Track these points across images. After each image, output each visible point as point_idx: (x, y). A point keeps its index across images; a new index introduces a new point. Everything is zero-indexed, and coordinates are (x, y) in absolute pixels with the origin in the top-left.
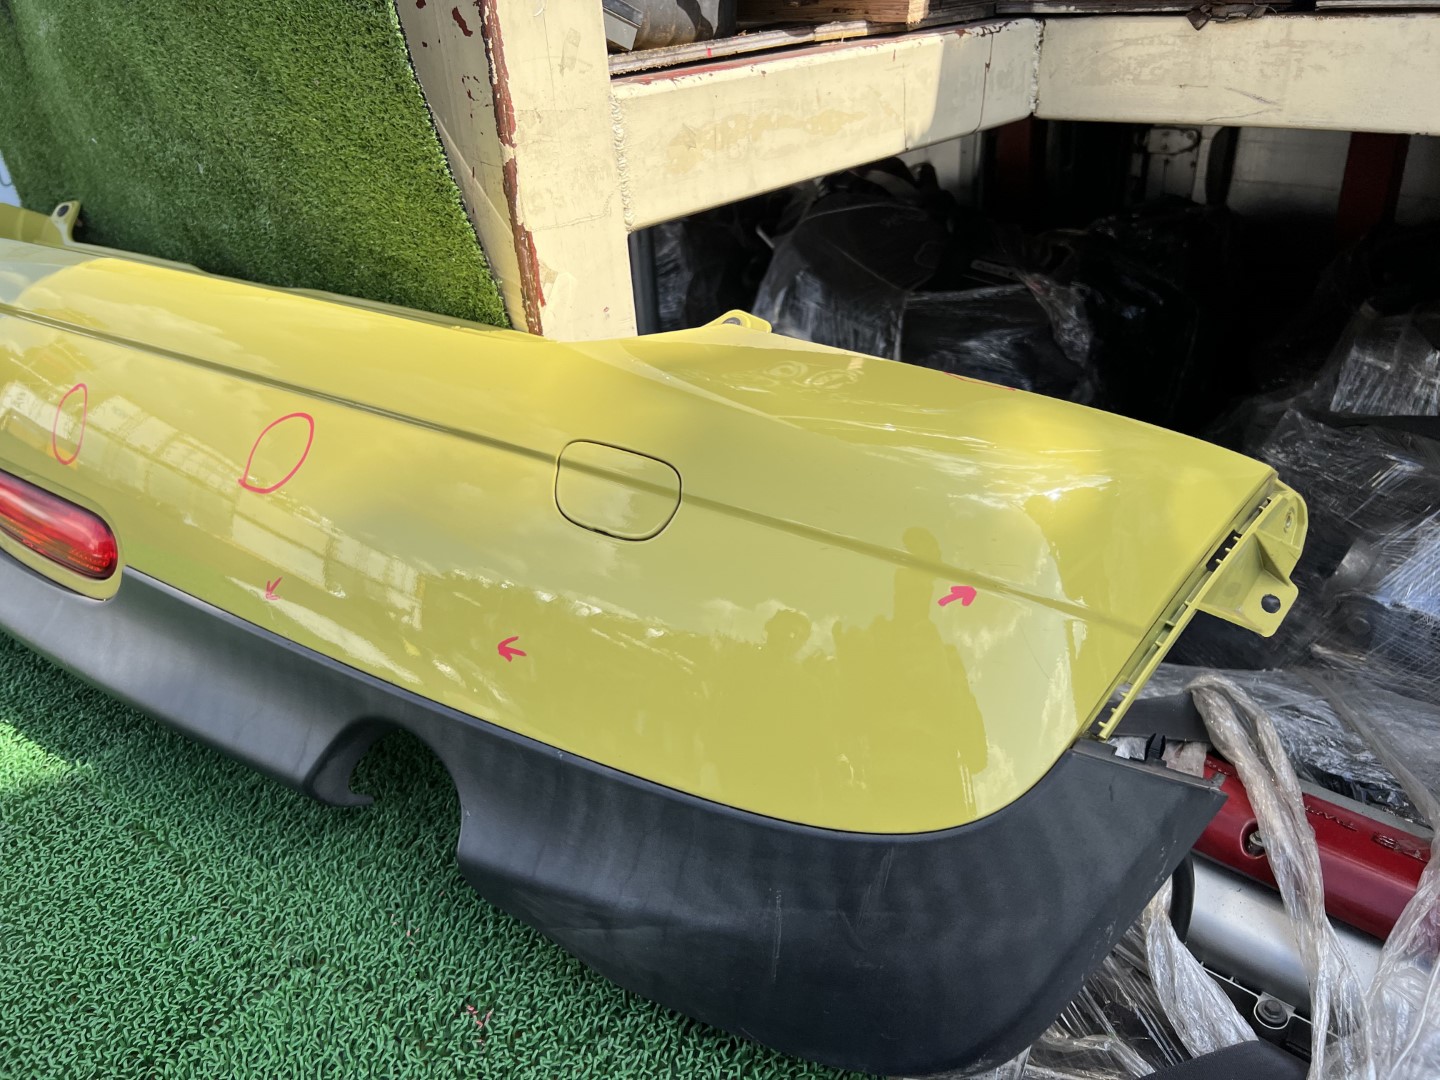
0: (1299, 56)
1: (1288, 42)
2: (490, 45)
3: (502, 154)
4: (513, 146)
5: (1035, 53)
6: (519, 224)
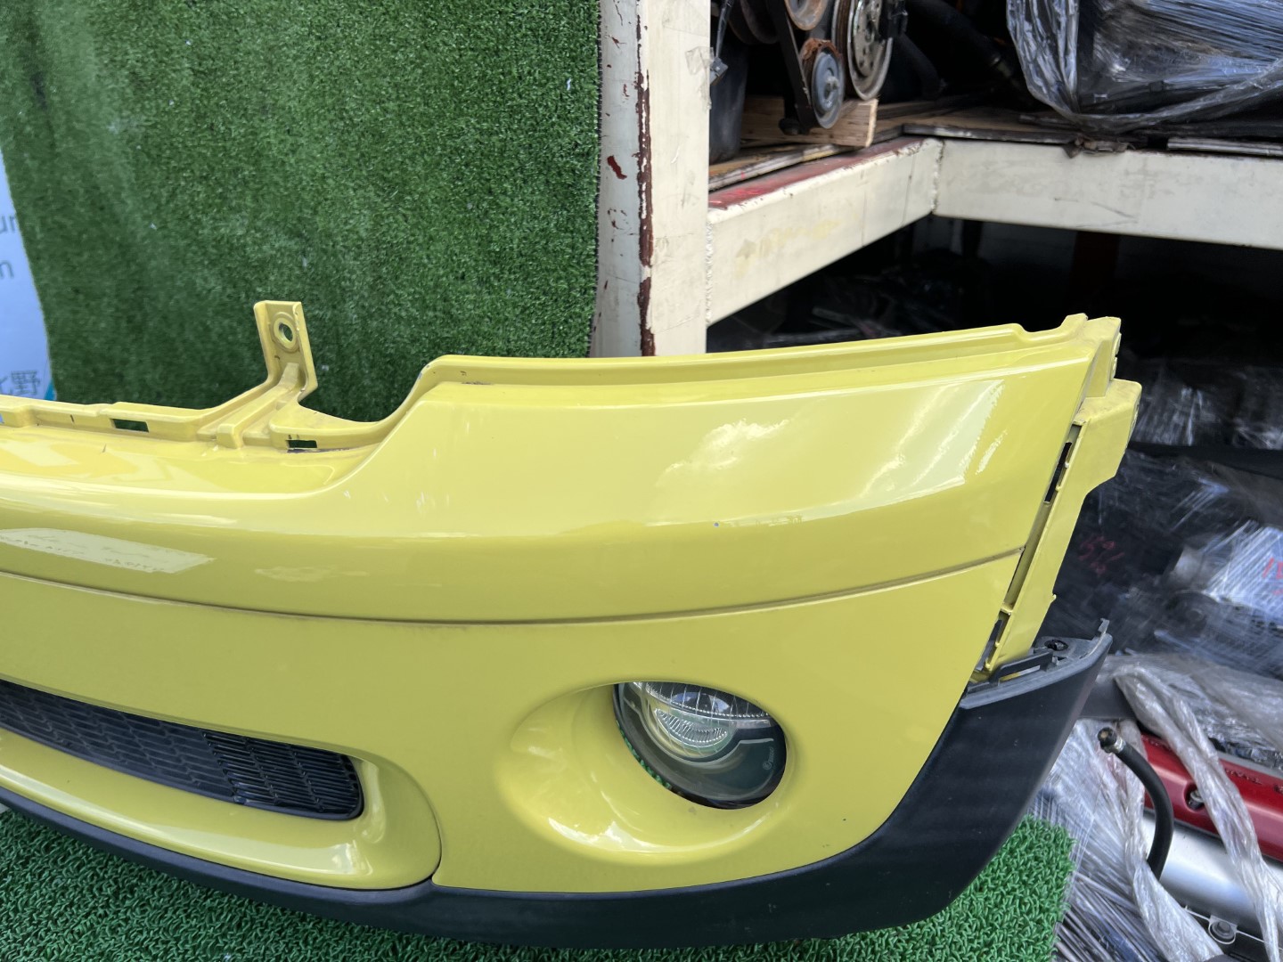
0: (1152, 182)
1: (1144, 172)
2: (644, 188)
3: (640, 273)
4: (650, 266)
5: (936, 166)
6: (647, 328)
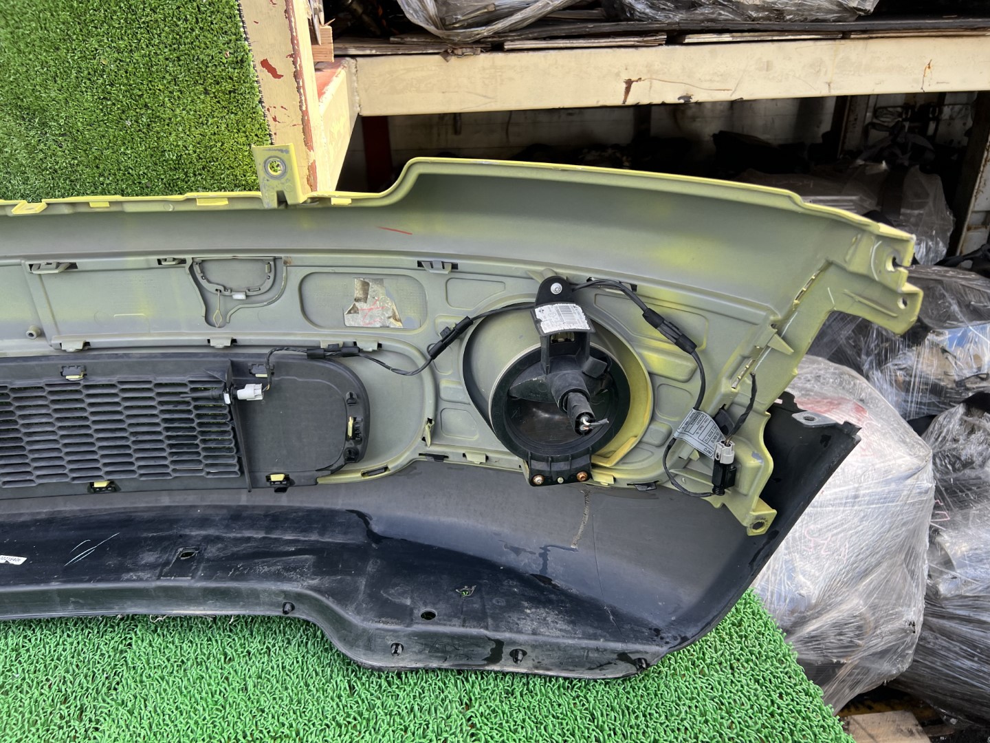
0: (500, 73)
1: (494, 66)
3: (310, 158)
4: (312, 151)
5: (354, 78)
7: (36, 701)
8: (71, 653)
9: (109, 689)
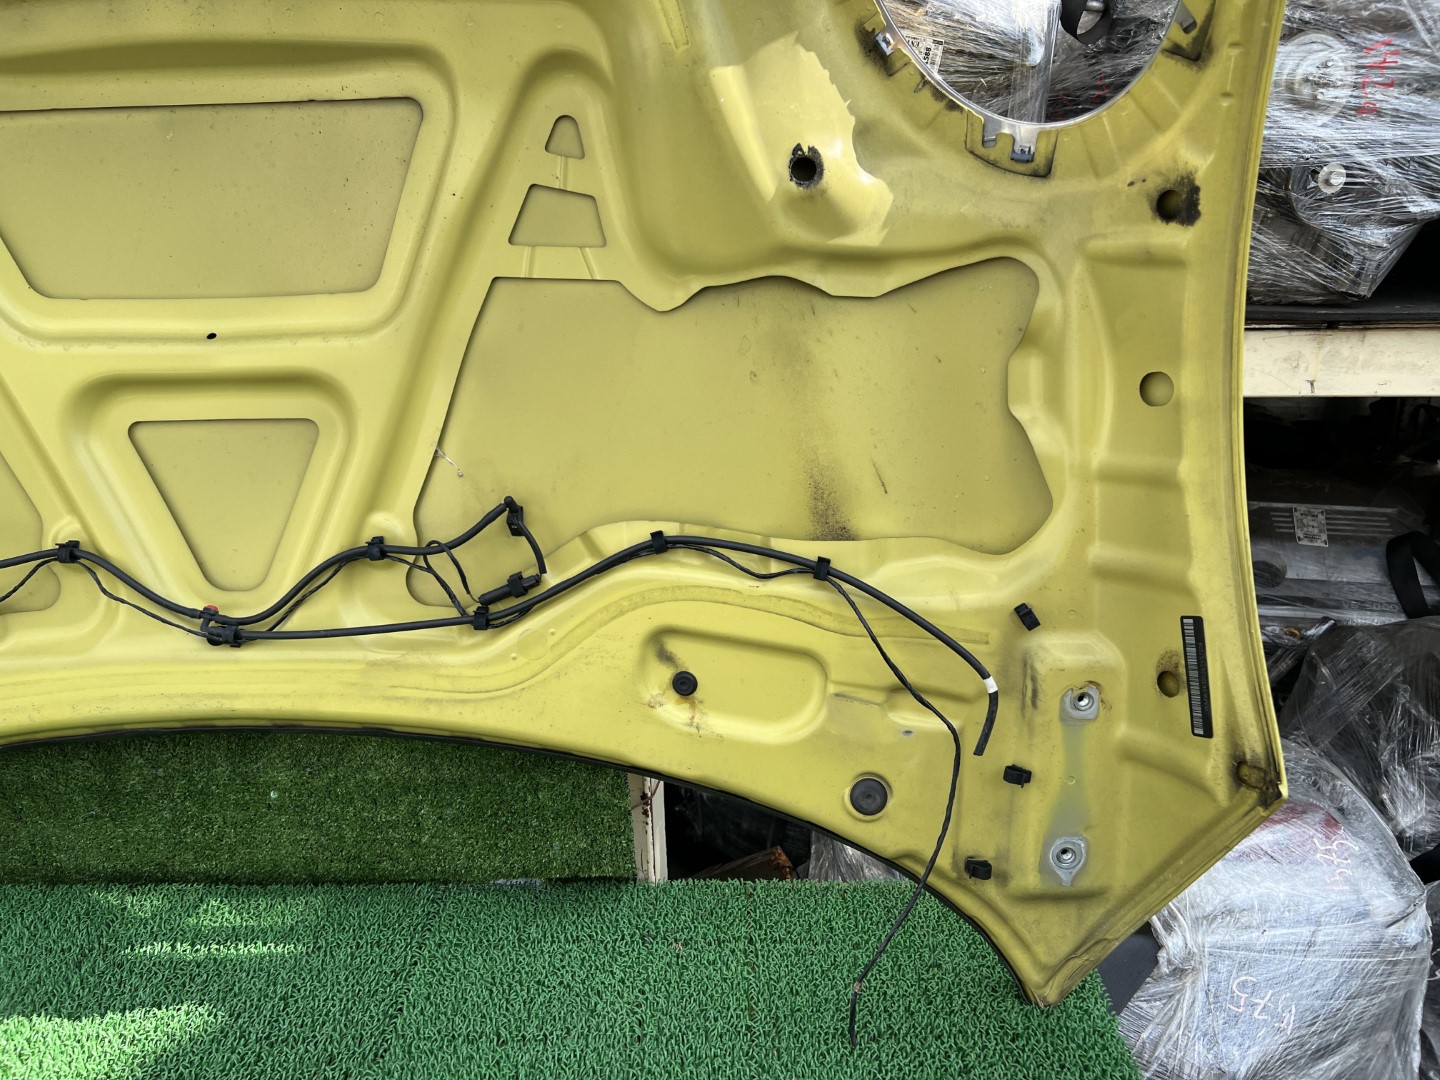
7: (301, 1058)
8: (339, 1010)
9: (376, 1055)
